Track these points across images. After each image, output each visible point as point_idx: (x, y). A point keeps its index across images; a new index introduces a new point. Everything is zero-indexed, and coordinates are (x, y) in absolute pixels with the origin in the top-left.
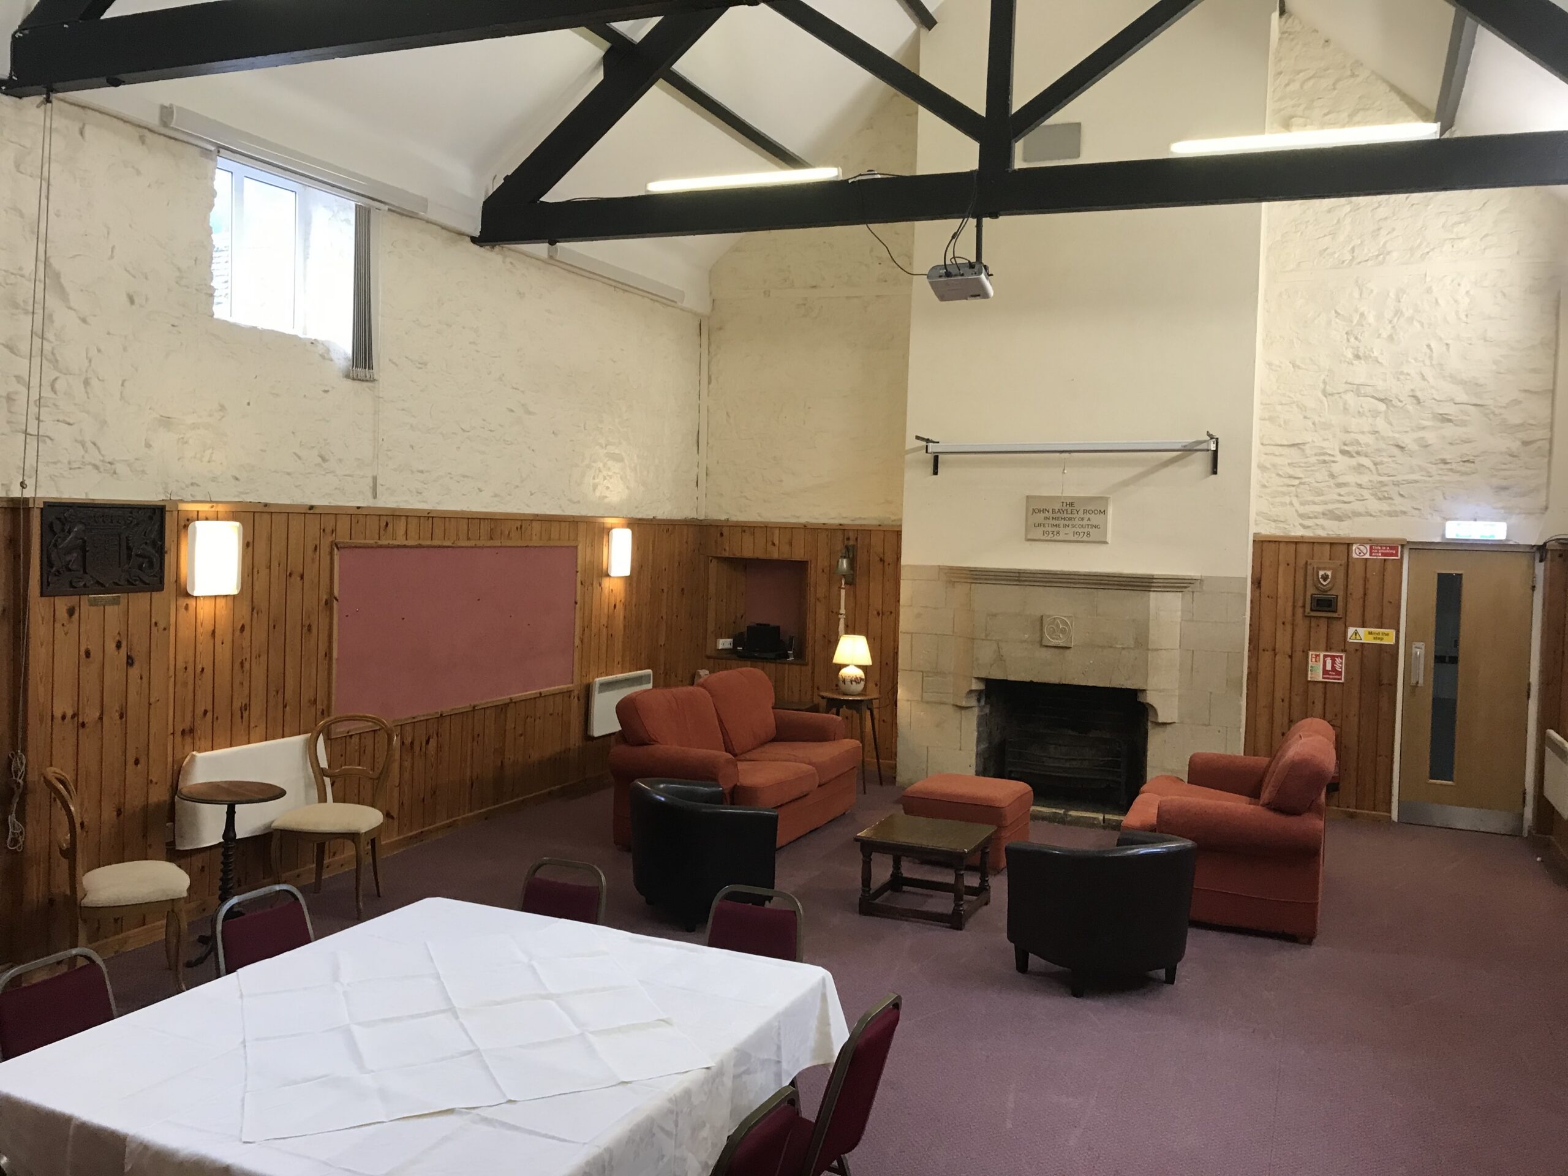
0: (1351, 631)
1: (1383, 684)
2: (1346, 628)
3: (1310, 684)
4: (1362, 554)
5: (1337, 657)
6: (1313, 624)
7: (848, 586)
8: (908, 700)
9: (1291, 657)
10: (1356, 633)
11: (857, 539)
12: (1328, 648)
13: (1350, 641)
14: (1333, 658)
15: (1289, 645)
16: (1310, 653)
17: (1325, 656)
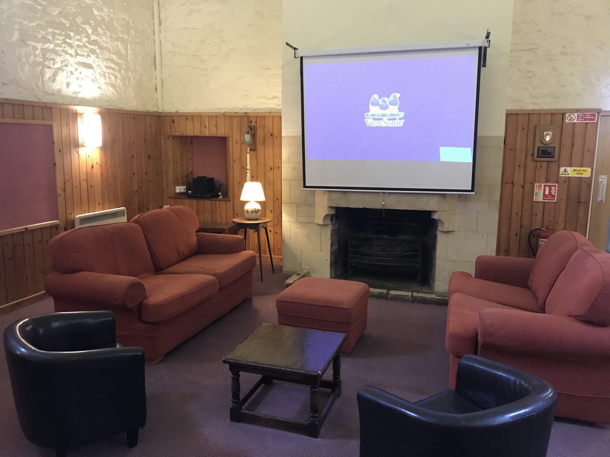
0: (562, 169)
1: (581, 202)
2: (559, 167)
3: (534, 203)
4: (572, 120)
5: (553, 186)
6: (538, 166)
7: (252, 152)
8: (288, 222)
9: (523, 187)
10: (565, 171)
11: (256, 122)
12: (547, 181)
13: (562, 176)
14: (550, 187)
15: (522, 180)
16: (536, 184)
17: (545, 186)
